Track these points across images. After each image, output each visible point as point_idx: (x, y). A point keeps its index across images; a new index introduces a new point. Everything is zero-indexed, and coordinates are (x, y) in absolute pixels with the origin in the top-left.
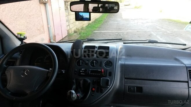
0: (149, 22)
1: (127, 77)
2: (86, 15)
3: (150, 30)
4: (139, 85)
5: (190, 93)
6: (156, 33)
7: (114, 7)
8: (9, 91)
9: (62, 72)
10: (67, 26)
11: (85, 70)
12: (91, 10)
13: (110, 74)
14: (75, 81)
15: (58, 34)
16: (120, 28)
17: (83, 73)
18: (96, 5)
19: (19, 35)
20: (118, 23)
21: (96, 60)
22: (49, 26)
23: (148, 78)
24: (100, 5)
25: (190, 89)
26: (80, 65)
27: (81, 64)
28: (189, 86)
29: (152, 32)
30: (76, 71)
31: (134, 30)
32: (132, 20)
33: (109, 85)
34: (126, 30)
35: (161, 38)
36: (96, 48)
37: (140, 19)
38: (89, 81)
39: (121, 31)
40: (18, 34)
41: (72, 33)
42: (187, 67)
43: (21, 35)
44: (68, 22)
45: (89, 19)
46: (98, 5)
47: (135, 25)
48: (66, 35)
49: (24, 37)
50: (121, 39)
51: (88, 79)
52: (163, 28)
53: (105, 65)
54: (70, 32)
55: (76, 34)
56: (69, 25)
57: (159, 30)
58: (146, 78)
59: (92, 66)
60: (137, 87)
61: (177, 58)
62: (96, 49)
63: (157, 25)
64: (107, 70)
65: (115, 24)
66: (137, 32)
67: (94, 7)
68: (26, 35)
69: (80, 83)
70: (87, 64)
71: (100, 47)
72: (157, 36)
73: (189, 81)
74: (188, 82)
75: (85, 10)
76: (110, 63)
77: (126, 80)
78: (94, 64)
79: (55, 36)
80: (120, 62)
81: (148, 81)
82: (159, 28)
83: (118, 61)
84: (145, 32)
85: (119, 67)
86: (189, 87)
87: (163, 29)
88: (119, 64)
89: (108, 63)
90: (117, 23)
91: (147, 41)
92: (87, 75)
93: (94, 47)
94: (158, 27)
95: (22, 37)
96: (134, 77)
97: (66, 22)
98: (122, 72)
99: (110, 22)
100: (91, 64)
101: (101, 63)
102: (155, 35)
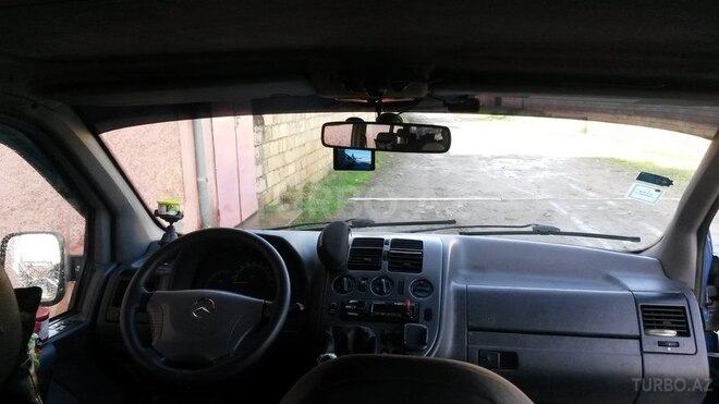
0: (543, 169)
1: (476, 325)
2: (363, 156)
3: (547, 196)
4: (507, 349)
5: (646, 368)
6: (567, 207)
7: (433, 135)
8: (161, 355)
9: (299, 307)
10: (258, 179)
11: (360, 304)
12: (371, 144)
13: (429, 315)
14: (331, 333)
15: (227, 207)
16: (440, 189)
17: (352, 311)
18: (385, 129)
19: (165, 208)
20: (432, 168)
21: (387, 278)
22: (202, 179)
23: (532, 328)
24: (396, 129)
25: (645, 356)
26: (342, 291)
27: (346, 289)
28: (644, 350)
29: (553, 204)
30: (333, 307)
31: (492, 194)
32: (485, 158)
33: (425, 344)
34: (462, 196)
35: (586, 223)
36: (387, 244)
37: (509, 157)
38: (372, 334)
39: (446, 196)
40: (161, 205)
41: (273, 203)
42: (637, 299)
43: (168, 207)
44: (260, 166)
45: (371, 167)
46: (392, 129)
47: (494, 177)
48: (254, 212)
49: (179, 213)
50: (454, 222)
51: (366, 328)
52: (591, 189)
53: (414, 291)
54: (268, 200)
55: (287, 205)
56: (264, 176)
57: (577, 198)
58: (525, 328)
59: (376, 292)
60: (503, 354)
61: (613, 274)
62: (387, 248)
63: (570, 180)
64: (419, 305)
65: (423, 172)
66: (502, 201)
67: (380, 135)
68: (181, 209)
69: (346, 338)
70: (362, 288)
71: (396, 243)
72: (572, 218)
73: (643, 336)
74: (639, 338)
75: (356, 143)
76: (426, 286)
77: (471, 333)
78: (382, 288)
79: (218, 214)
80: (453, 284)
81: (532, 336)
82: (578, 188)
83: (449, 283)
84: (531, 201)
85: (452, 297)
86: (642, 353)
87: (592, 194)
88: (451, 288)
89: (420, 285)
90: (431, 171)
91: (530, 229)
92: (365, 317)
93: (381, 241)
94: (573, 186)
95: (172, 213)
96: (493, 324)
97: (254, 166)
98: (458, 310)
99: (405, 166)
100: (374, 289)
101: (402, 285)
102: (565, 212)
